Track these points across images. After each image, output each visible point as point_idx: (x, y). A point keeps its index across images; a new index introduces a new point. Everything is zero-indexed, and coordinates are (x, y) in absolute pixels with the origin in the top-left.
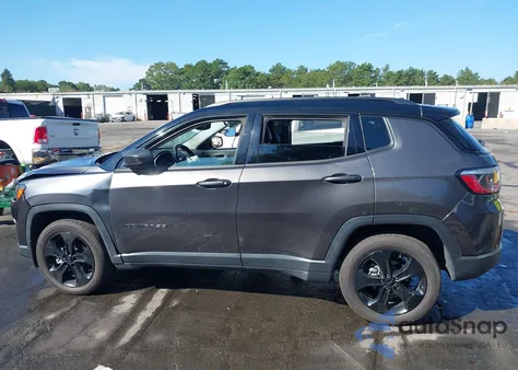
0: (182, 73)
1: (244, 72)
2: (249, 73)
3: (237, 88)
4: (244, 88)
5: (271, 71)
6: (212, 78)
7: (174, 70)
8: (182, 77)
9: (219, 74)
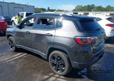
0: (83, 8)
1: (99, 7)
2: (100, 8)
3: (96, 11)
4: (98, 11)
5: (106, 7)
6: (90, 9)
7: (81, 7)
8: (83, 9)
9: (92, 8)
